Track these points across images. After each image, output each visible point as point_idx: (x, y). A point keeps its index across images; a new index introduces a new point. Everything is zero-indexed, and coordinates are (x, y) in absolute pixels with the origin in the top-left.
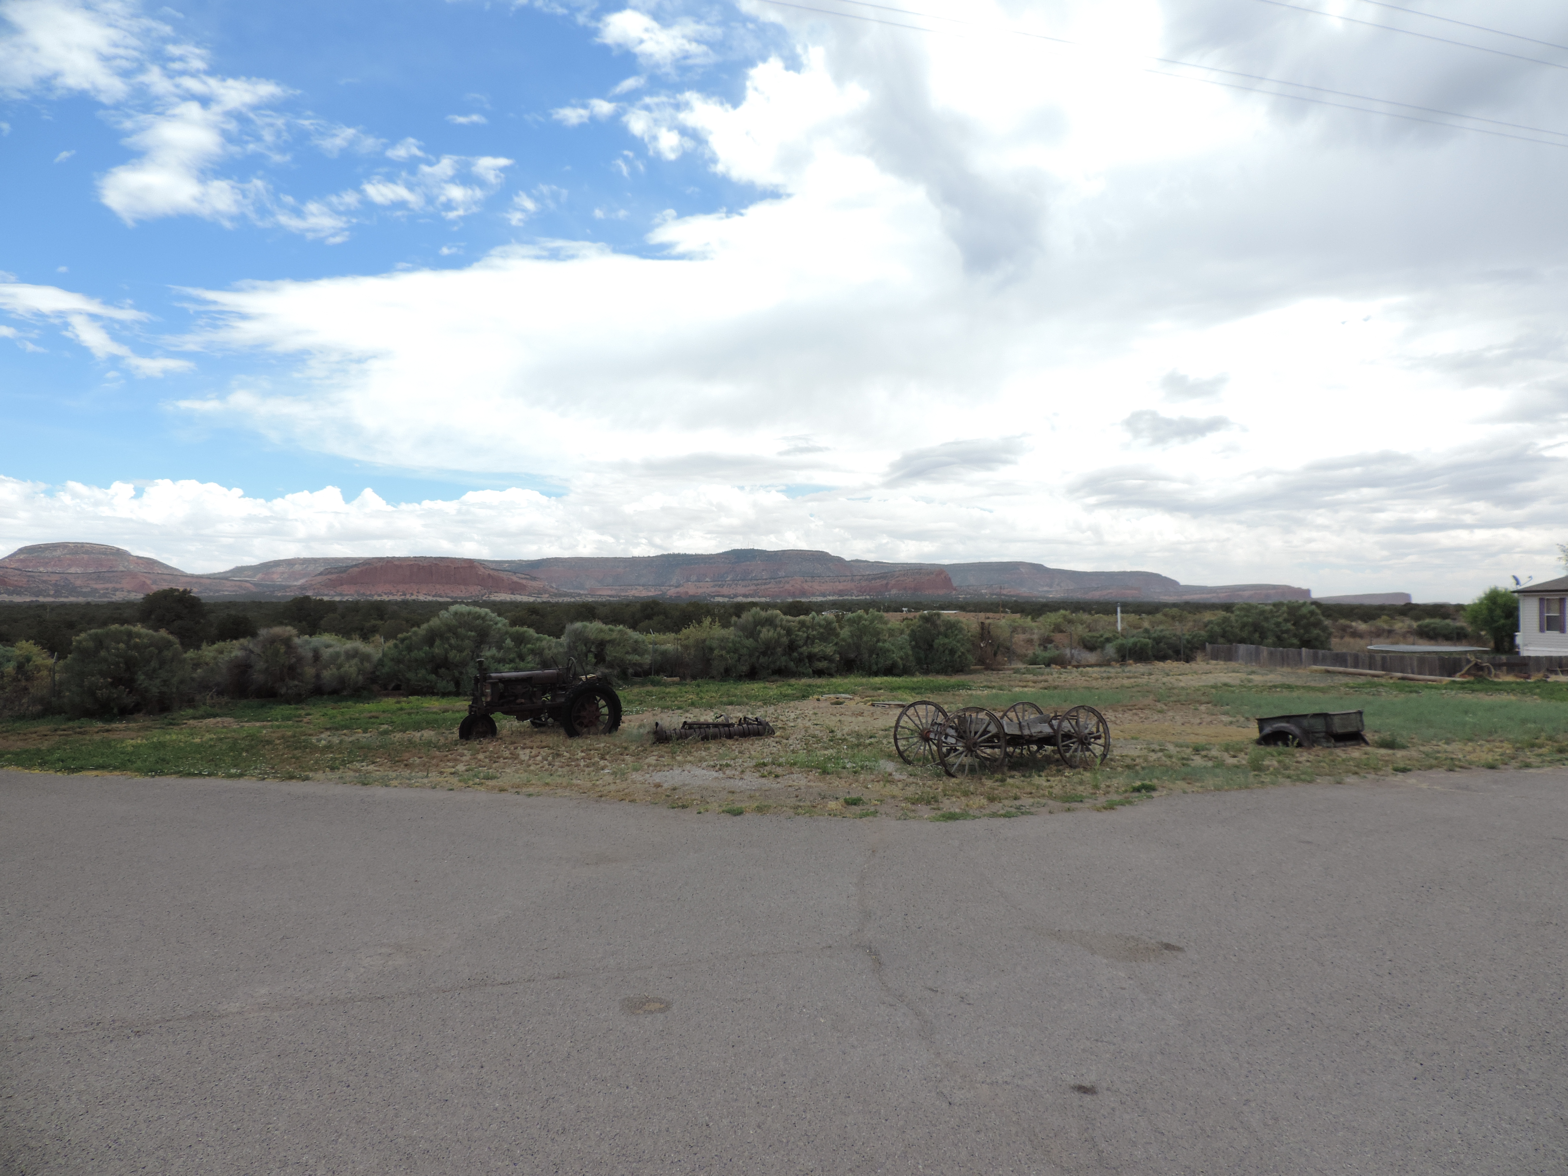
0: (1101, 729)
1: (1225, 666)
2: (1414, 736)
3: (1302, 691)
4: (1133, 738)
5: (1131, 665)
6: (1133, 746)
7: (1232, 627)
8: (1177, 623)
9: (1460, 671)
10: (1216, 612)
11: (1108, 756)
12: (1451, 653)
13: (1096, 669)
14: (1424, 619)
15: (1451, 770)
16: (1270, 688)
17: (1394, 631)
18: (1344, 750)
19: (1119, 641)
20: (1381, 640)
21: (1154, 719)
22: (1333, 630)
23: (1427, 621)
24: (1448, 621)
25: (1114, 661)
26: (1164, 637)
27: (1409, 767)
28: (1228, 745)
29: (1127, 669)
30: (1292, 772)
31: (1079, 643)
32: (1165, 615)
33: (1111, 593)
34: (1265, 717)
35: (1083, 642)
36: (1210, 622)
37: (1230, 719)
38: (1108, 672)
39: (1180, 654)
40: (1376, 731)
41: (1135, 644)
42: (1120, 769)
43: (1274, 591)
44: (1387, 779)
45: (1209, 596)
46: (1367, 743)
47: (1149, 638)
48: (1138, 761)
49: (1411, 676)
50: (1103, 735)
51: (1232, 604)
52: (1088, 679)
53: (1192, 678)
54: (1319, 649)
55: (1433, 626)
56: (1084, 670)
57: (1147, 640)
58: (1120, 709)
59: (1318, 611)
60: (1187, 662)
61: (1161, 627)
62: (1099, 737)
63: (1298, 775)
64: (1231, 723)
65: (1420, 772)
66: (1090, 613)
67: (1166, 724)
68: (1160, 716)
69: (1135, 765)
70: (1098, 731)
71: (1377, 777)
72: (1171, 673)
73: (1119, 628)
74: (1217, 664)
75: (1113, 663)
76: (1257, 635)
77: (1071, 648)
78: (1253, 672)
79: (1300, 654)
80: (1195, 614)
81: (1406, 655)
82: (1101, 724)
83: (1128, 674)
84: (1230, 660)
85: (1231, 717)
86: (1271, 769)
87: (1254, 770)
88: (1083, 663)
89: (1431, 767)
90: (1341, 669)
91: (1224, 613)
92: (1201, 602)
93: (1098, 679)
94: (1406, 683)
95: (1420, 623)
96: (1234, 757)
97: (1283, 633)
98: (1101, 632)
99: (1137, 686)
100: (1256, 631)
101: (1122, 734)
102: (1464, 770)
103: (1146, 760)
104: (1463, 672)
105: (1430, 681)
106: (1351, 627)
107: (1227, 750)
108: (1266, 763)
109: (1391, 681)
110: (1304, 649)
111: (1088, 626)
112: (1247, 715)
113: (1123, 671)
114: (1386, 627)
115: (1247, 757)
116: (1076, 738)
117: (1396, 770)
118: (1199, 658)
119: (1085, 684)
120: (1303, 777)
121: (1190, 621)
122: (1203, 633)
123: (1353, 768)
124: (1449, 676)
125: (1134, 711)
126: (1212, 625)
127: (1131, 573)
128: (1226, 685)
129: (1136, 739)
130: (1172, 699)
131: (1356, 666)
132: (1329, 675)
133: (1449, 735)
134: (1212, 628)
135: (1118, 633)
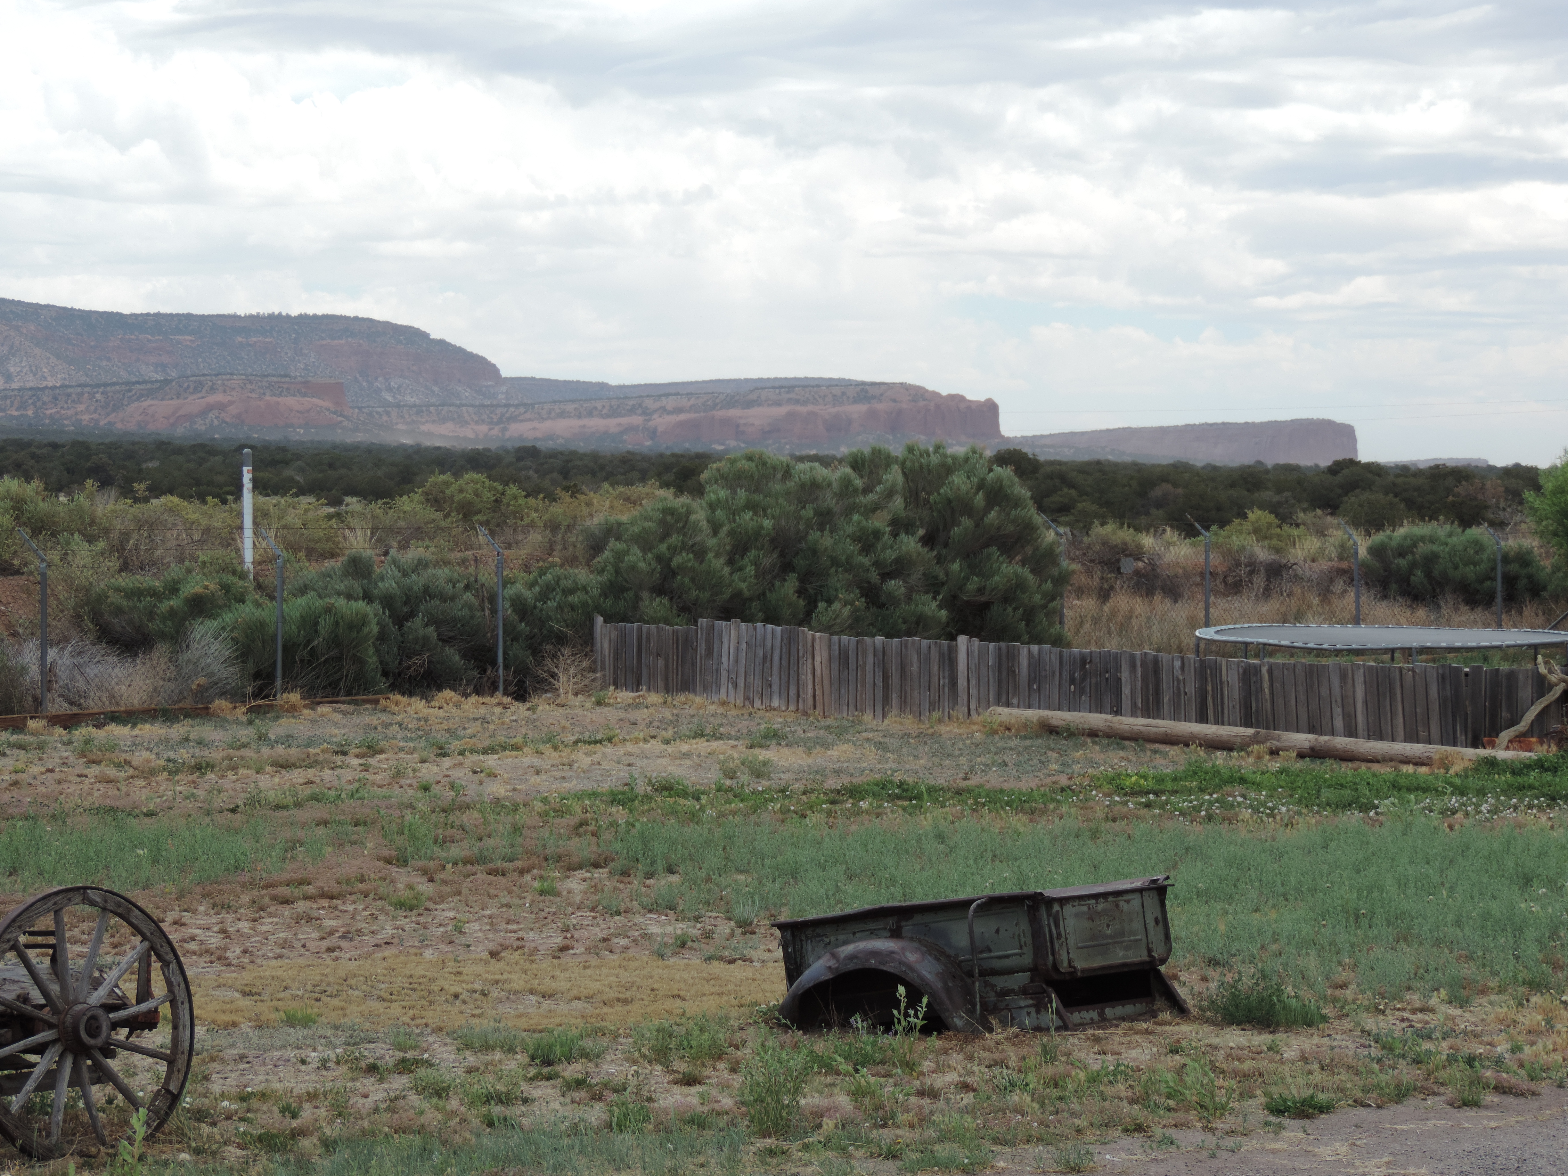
0: (159, 987)
1: (667, 714)
2: (1345, 975)
3: (953, 808)
4: (291, 1021)
5: (292, 710)
6: (291, 1054)
7: (700, 553)
8: (482, 536)
9: (1513, 722)
10: (638, 490)
11: (187, 1101)
12: (1484, 652)
13: (149, 730)
14: (1394, 523)
15: (1467, 1104)
16: (836, 797)
17: (1287, 567)
18: (1097, 1040)
19: (247, 612)
20: (1244, 603)
21: (381, 937)
22: (1075, 566)
23: (1404, 531)
24: (1479, 532)
25: (222, 694)
26: (428, 592)
27: (1322, 1097)
28: (666, 1033)
29: (277, 729)
30: (905, 1135)
31: (78, 617)
32: (436, 501)
33: (222, 407)
34: (813, 914)
35: (96, 616)
36: (612, 531)
37: (680, 928)
38: (200, 743)
39: (494, 663)
40: (1213, 962)
41: (310, 622)
42: (233, 1153)
43: (862, 408)
44: (1248, 1145)
45: (612, 424)
46: (1179, 1008)
47: (368, 597)
48: (307, 1113)
49: (1341, 742)
50: (165, 1010)
51: (699, 456)
52: (112, 772)
53: (537, 762)
54: (1017, 638)
55: (1423, 549)
56: (100, 735)
57: (360, 605)
58: (245, 899)
59: (1021, 491)
60: (521, 696)
61: (415, 553)
62: (148, 1021)
63: (924, 1147)
64: (682, 944)
65: (1361, 1111)
66: (127, 491)
67: (428, 954)
68: (407, 922)
69: (297, 1134)
70: (144, 993)
71: (1211, 1140)
72: (456, 745)
73: (249, 556)
74: (636, 706)
75: (221, 704)
76: (789, 586)
77: (45, 645)
78: (773, 737)
79: (950, 660)
80: (552, 498)
81: (1330, 661)
82: (156, 966)
83: (280, 749)
84: (686, 686)
85: (682, 917)
86: (828, 1124)
87: (765, 1134)
88: (93, 704)
89: (1400, 1094)
90: (1098, 720)
91: (667, 495)
92: (582, 447)
93: (153, 772)
94: (1328, 769)
95: (1379, 537)
96: (690, 1081)
97: (886, 576)
98: (175, 571)
99: (315, 798)
100: (786, 567)
101: (247, 1002)
102: (1510, 1100)
103: (340, 1111)
104: (1523, 725)
105: (1406, 761)
106: (1137, 554)
107: (661, 1055)
108: (809, 1100)
109: (1275, 765)
110: (962, 640)
111: (119, 548)
112: (744, 911)
113: (262, 737)
114: (1262, 554)
115: (737, 1081)
116: (50, 1026)
117: (1279, 1109)
118: (565, 682)
119: (99, 795)
120: (942, 1151)
121: (532, 525)
122: (582, 575)
123: (1125, 1107)
124: (1476, 743)
125: (302, 906)
126: (620, 546)
127: (304, 320)
128: (667, 788)
129: (306, 1022)
130: (455, 851)
131: (1152, 708)
132: (1052, 741)
133: (1468, 970)
134: (619, 556)
135: (243, 576)
